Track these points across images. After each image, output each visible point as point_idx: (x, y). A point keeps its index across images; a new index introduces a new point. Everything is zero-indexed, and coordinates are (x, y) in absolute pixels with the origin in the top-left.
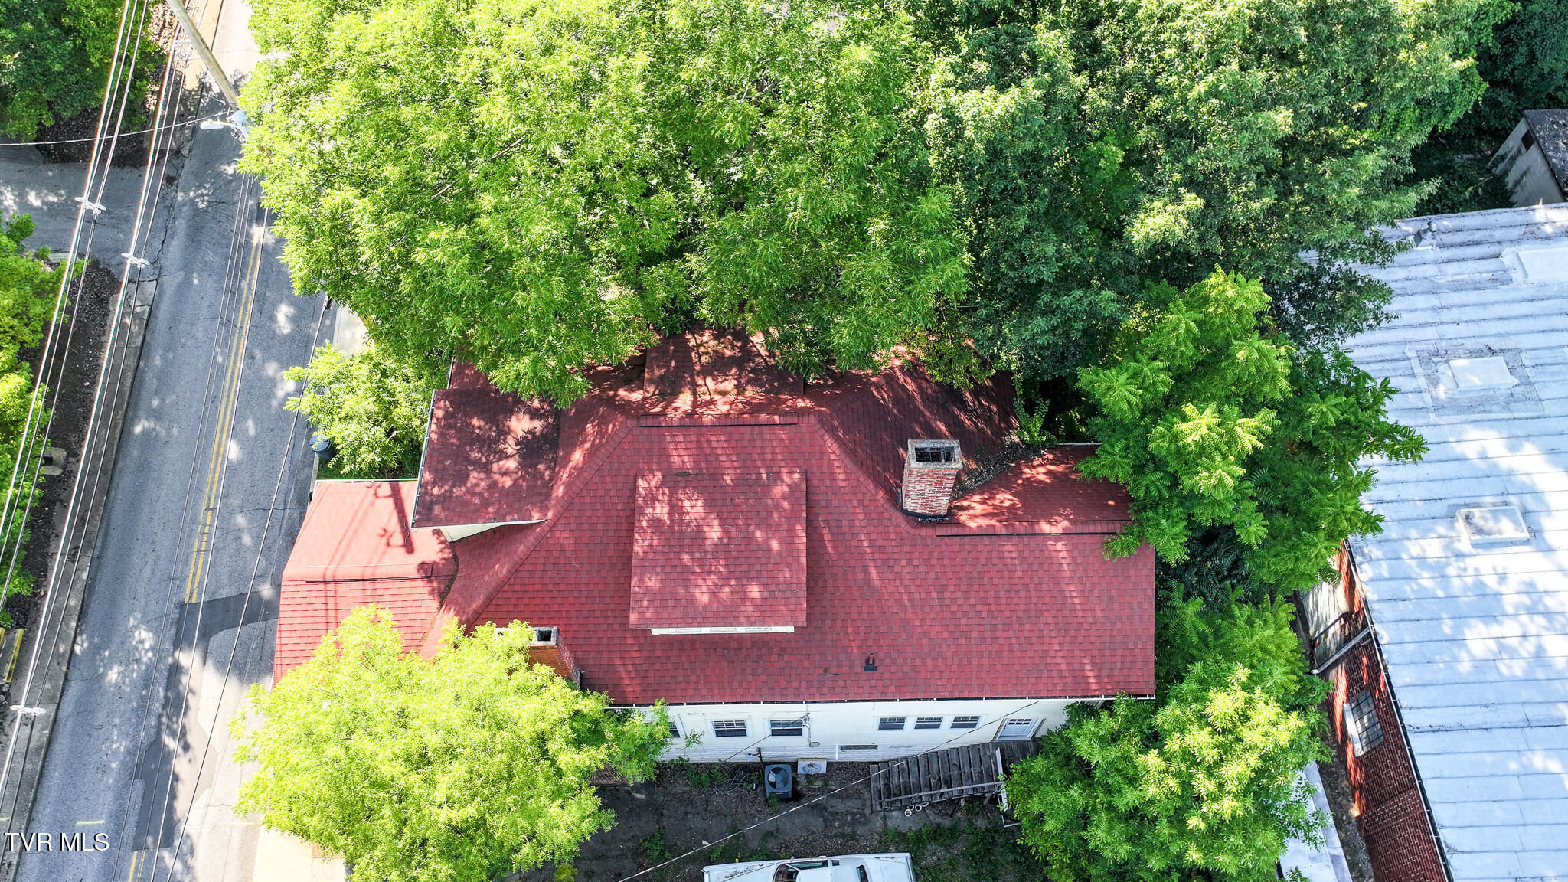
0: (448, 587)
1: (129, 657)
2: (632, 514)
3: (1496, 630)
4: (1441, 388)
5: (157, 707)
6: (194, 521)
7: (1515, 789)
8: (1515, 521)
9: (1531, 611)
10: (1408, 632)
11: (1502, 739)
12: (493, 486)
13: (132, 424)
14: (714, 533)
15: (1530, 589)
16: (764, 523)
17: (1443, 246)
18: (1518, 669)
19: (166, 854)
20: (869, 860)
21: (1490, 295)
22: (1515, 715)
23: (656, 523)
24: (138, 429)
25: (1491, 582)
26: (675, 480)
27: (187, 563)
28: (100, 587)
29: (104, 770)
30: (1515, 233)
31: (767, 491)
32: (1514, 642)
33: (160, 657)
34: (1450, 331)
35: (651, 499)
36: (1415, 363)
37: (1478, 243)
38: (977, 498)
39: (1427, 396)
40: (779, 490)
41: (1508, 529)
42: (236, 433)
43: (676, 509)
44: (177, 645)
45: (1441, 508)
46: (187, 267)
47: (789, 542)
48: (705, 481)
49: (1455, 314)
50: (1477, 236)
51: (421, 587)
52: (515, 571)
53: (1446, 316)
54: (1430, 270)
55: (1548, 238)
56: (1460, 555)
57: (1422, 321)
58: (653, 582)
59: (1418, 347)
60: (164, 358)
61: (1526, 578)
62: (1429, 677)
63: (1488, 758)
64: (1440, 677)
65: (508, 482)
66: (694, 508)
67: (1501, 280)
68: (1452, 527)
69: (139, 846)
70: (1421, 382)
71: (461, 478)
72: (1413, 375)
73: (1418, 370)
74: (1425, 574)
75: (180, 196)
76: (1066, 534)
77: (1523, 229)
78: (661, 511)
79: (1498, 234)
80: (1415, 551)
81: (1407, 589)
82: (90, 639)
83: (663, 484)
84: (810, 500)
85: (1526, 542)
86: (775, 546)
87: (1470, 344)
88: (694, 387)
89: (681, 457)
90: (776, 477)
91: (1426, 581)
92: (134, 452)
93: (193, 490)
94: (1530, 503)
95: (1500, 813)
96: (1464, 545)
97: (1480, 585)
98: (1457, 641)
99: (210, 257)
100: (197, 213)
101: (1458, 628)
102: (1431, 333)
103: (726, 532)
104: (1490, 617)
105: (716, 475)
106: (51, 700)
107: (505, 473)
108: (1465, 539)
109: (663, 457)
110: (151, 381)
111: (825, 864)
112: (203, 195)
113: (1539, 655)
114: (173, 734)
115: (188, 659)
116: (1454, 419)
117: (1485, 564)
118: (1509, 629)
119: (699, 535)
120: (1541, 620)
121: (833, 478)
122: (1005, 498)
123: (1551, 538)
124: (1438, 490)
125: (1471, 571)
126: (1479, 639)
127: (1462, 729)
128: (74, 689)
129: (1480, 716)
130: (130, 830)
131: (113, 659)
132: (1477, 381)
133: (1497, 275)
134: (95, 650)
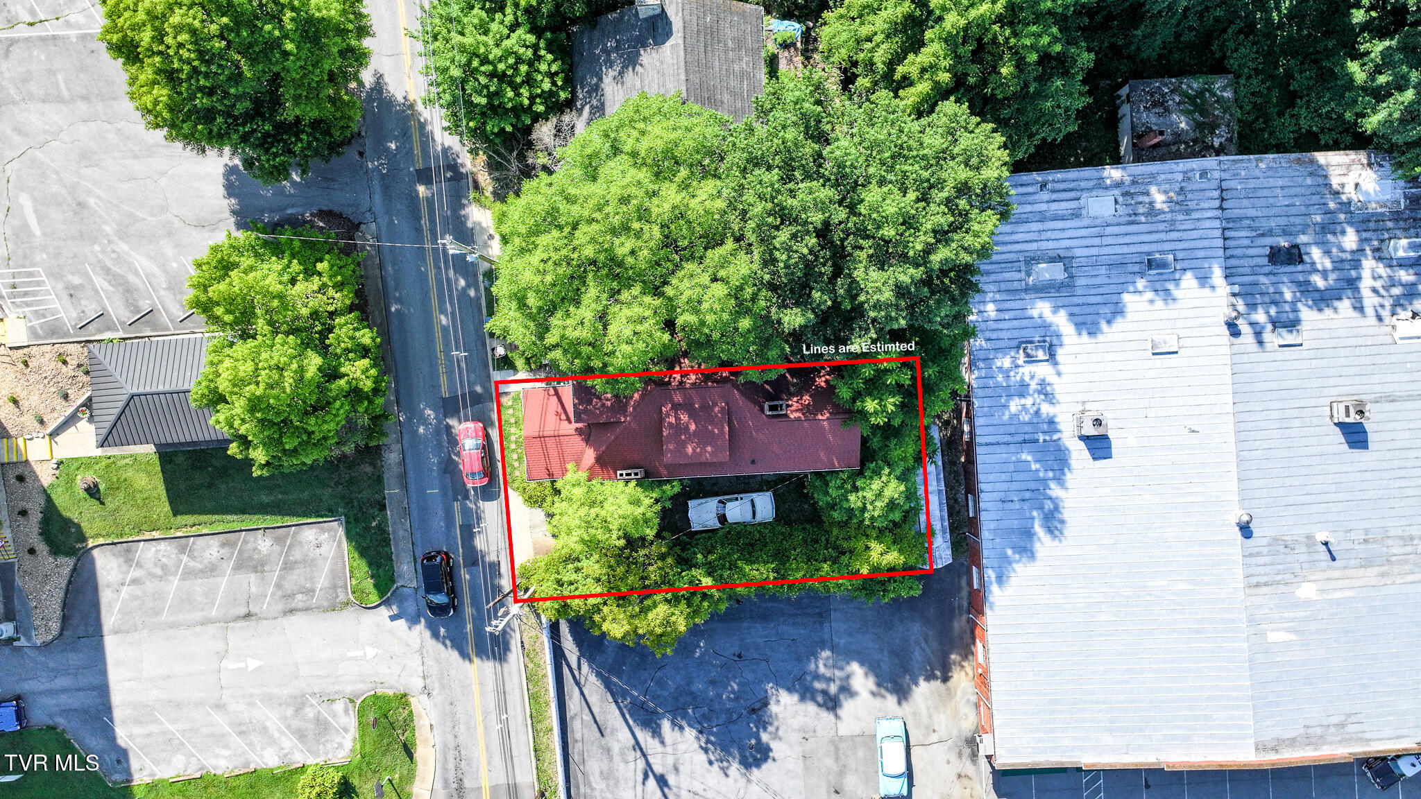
0: (589, 438)
1: (425, 421)
2: (661, 420)
3: (1023, 401)
4: (1031, 278)
5: (445, 444)
6: (436, 357)
7: (1012, 467)
8: (1045, 351)
9: (1040, 392)
10: (987, 402)
11: (1012, 448)
12: (603, 405)
13: (390, 307)
14: (693, 427)
15: (1043, 383)
16: (712, 423)
17: (1053, 191)
18: (1027, 418)
19: (468, 502)
20: (754, 495)
21: (1069, 224)
22: (1020, 438)
23: (670, 423)
24: (393, 309)
25: (1027, 379)
26: (676, 407)
27: (439, 378)
28: (402, 391)
29: (432, 470)
30: (1091, 184)
31: (712, 408)
32: (1029, 406)
33: (440, 422)
34: (1044, 245)
35: (668, 415)
36: (1022, 264)
37: (1071, 190)
38: (795, 399)
39: (1023, 283)
40: (717, 409)
41: (1041, 355)
42: (443, 311)
43: (678, 418)
44: (446, 416)
45: (1015, 343)
46: (388, 212)
47: (721, 430)
48: (687, 407)
49: (1049, 235)
50: (1072, 185)
51: (578, 439)
52: (616, 438)
53: (1045, 236)
54: (1043, 207)
55: (1106, 188)
56: (1017, 366)
57: (1031, 238)
58: (671, 447)
59: (1026, 254)
60: (393, 269)
61: (1042, 377)
62: (990, 422)
63: (1005, 455)
64: (995, 422)
65: (609, 403)
66: (684, 417)
67: (1076, 215)
68: (1018, 353)
69: (457, 500)
70: (1023, 275)
71: (590, 402)
72: (1020, 271)
73: (1023, 268)
74: (1001, 376)
75: (370, 164)
76: (828, 419)
77: (1096, 182)
78: (672, 420)
79: (1083, 184)
80: (999, 364)
81: (991, 383)
82: (405, 414)
83: (671, 409)
84: (729, 414)
85: (1047, 361)
86: (716, 431)
87: (1051, 254)
88: (680, 363)
89: (678, 398)
90: (715, 404)
91: (1000, 378)
92: (395, 323)
93: (430, 342)
94: (1055, 341)
95: (1003, 477)
96: (1020, 362)
97: (1022, 380)
98: (1006, 406)
99: (399, 206)
100: (383, 177)
101: (1008, 401)
102: (1033, 246)
103: (697, 426)
104: (1022, 396)
105: (692, 405)
106: (398, 442)
107: (608, 400)
108: (1021, 358)
109: (671, 400)
110: (391, 283)
111: (737, 499)
112: (382, 164)
113: (1037, 413)
114: (455, 454)
115: (452, 422)
116: (1033, 296)
117: (1026, 370)
118: (1028, 401)
119: (687, 428)
120: (1042, 397)
121: (738, 403)
122: (807, 399)
123: (1059, 358)
124: (1016, 334)
125: (1020, 374)
126: (1014, 405)
127: (998, 444)
128: (406, 437)
129: (1007, 438)
130: (450, 493)
131: (419, 423)
132: (1047, 276)
133: (1075, 211)
134: (409, 419)
